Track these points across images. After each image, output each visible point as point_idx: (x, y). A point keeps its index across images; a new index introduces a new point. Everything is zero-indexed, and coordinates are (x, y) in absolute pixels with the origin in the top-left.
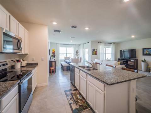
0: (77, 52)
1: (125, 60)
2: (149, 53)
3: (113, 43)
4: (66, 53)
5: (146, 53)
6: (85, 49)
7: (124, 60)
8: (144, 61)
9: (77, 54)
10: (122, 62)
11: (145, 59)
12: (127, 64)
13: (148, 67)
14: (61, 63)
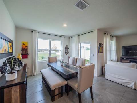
0: (67, 48)
4: (50, 51)
6: (81, 44)
9: (67, 51)
14: (42, 71)
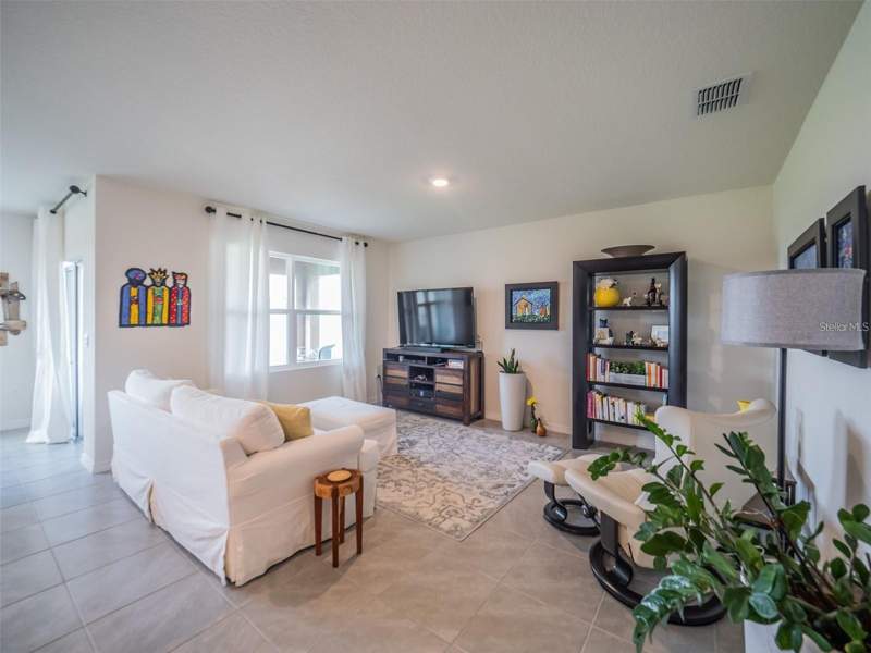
1: (422, 358)
2: (532, 315)
3: (352, 235)
5: (520, 314)
7: (414, 364)
8: (511, 368)
10: (405, 374)
11: (513, 352)
12: (431, 387)
13: (529, 403)
